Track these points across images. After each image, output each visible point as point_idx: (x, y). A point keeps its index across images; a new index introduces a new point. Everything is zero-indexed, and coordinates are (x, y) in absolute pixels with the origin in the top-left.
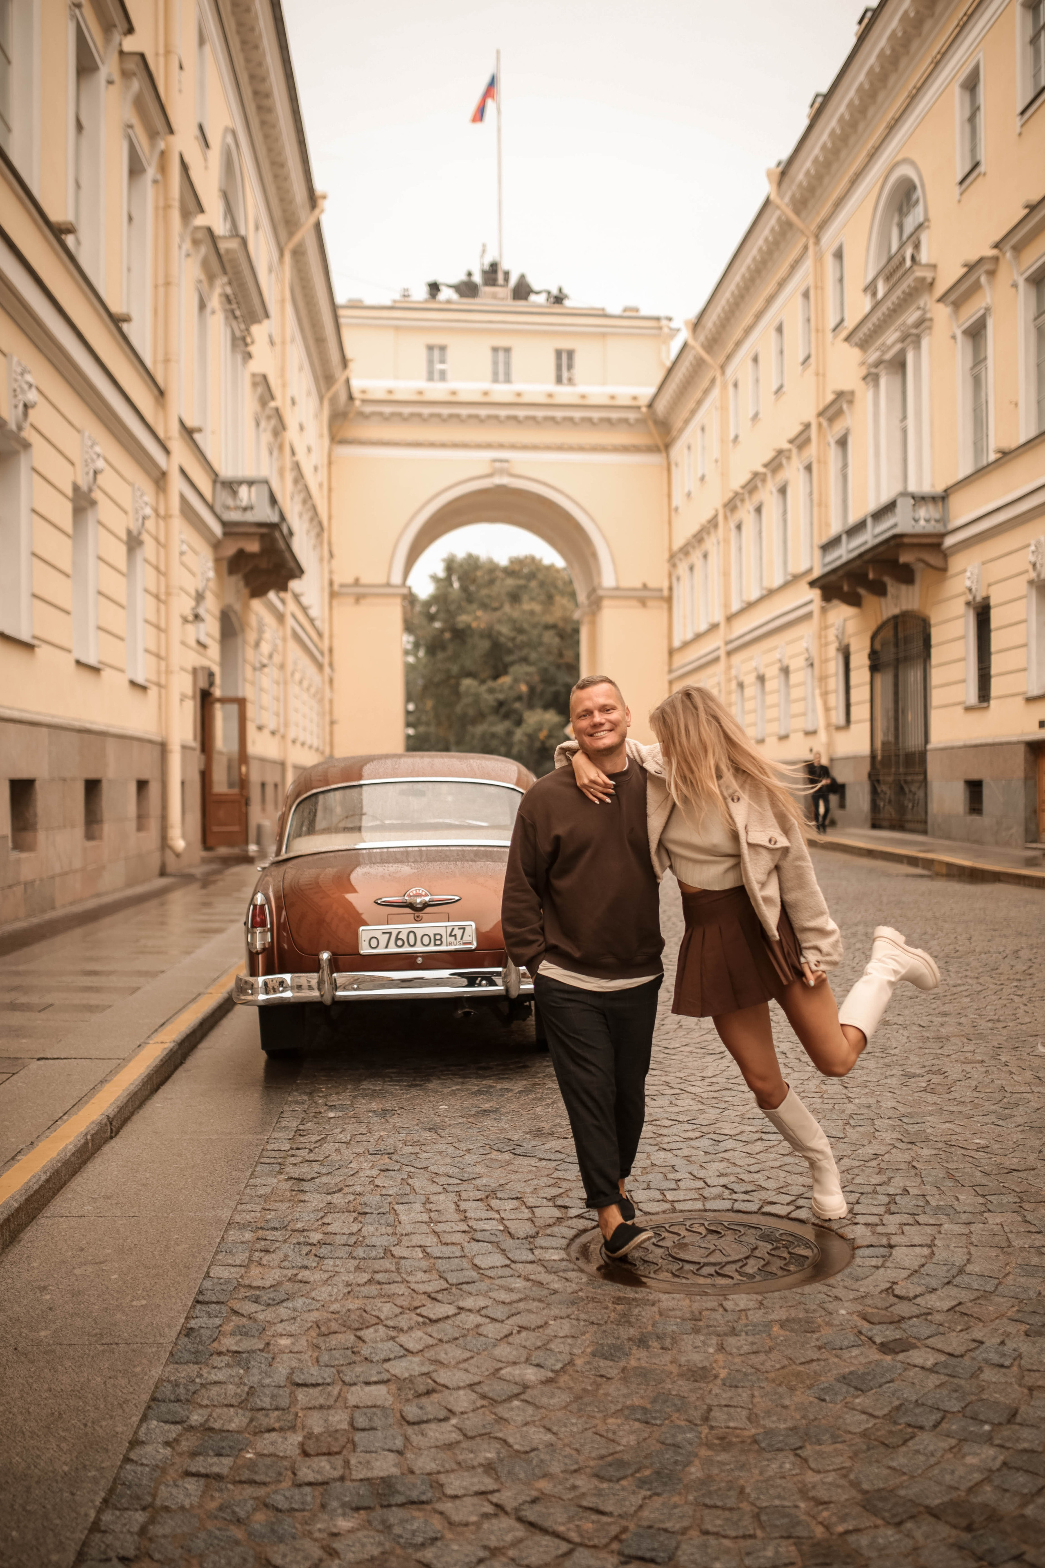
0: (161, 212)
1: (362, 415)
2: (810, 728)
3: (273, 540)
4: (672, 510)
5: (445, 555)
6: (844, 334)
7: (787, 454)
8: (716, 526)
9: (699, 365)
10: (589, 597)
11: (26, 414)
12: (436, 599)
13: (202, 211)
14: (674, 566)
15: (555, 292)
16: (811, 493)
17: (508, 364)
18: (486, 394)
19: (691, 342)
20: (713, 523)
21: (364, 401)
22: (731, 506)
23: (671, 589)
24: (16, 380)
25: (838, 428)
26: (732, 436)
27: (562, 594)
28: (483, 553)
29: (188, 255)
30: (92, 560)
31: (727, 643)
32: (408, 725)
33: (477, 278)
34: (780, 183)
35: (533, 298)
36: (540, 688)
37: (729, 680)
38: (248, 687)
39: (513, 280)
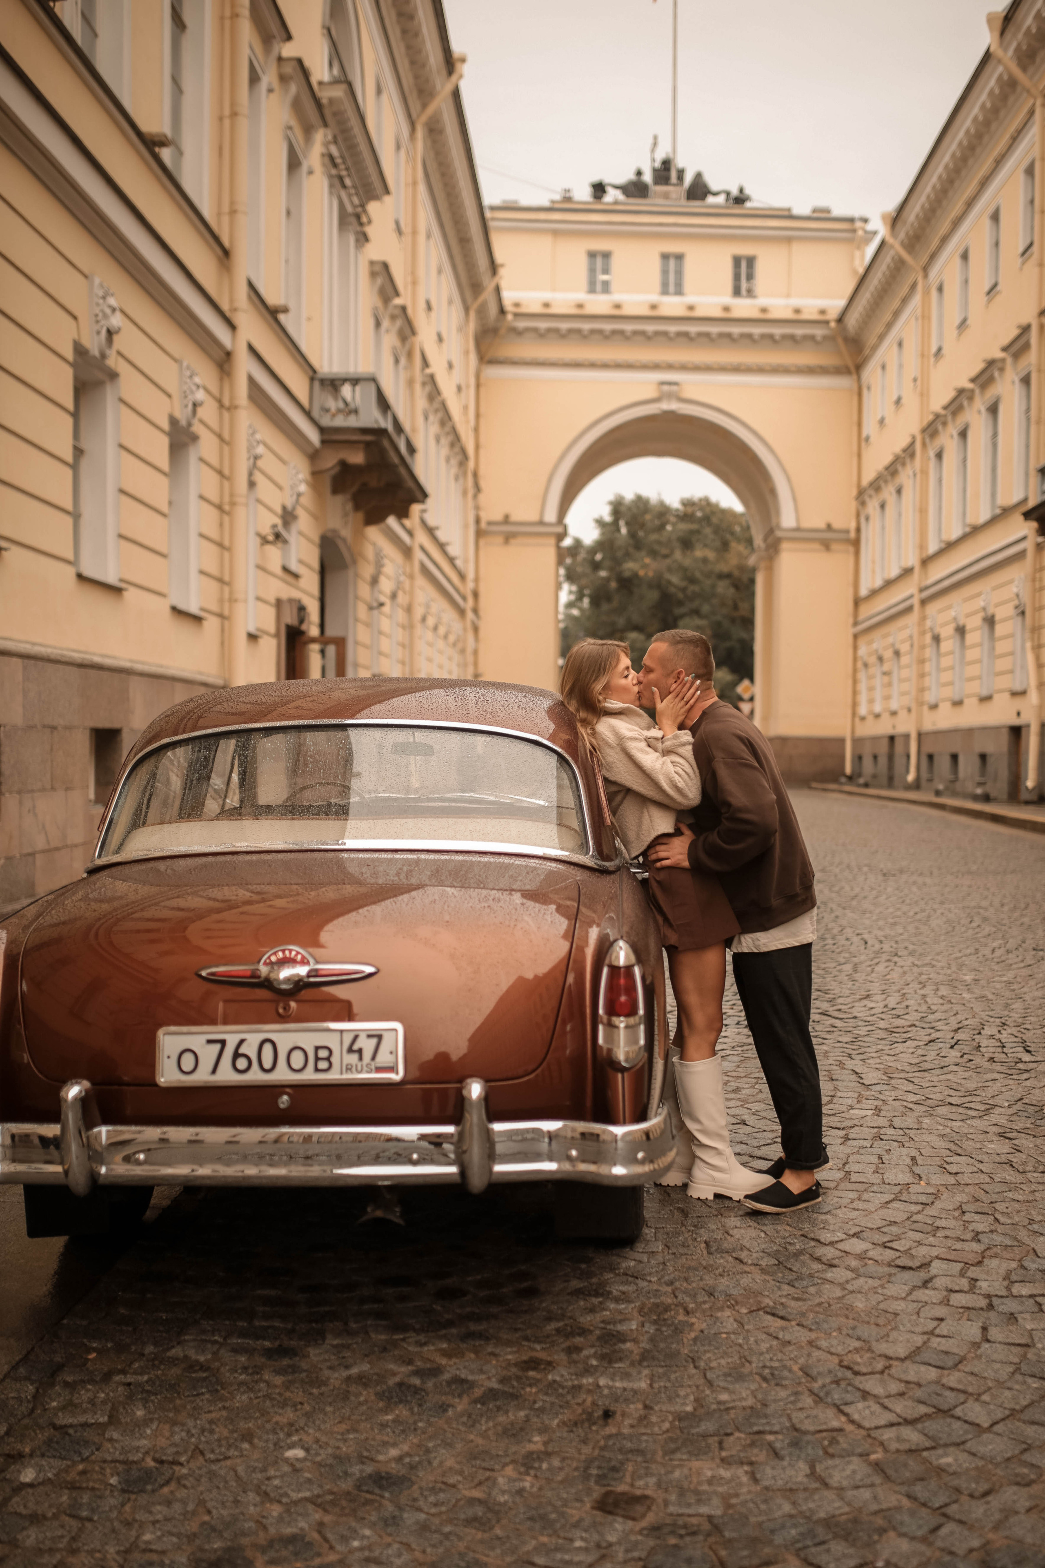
0: (225, 21)
1: (514, 331)
2: (1018, 687)
3: (383, 452)
4: (863, 441)
5: (611, 497)
7: (999, 365)
8: (912, 455)
9: (899, 267)
10: (765, 540)
12: (600, 545)
13: (289, 37)
14: (863, 504)
15: (735, 192)
16: (1028, 410)
17: (679, 273)
18: (654, 307)
19: (890, 240)
20: (909, 451)
21: (516, 315)
22: (931, 430)
23: (858, 530)
26: (934, 349)
27: (739, 540)
28: (651, 494)
29: (270, 91)
30: (111, 449)
31: (921, 590)
33: (648, 178)
34: (1002, 33)
35: (711, 200)
37: (923, 633)
38: (361, 628)
39: (688, 179)
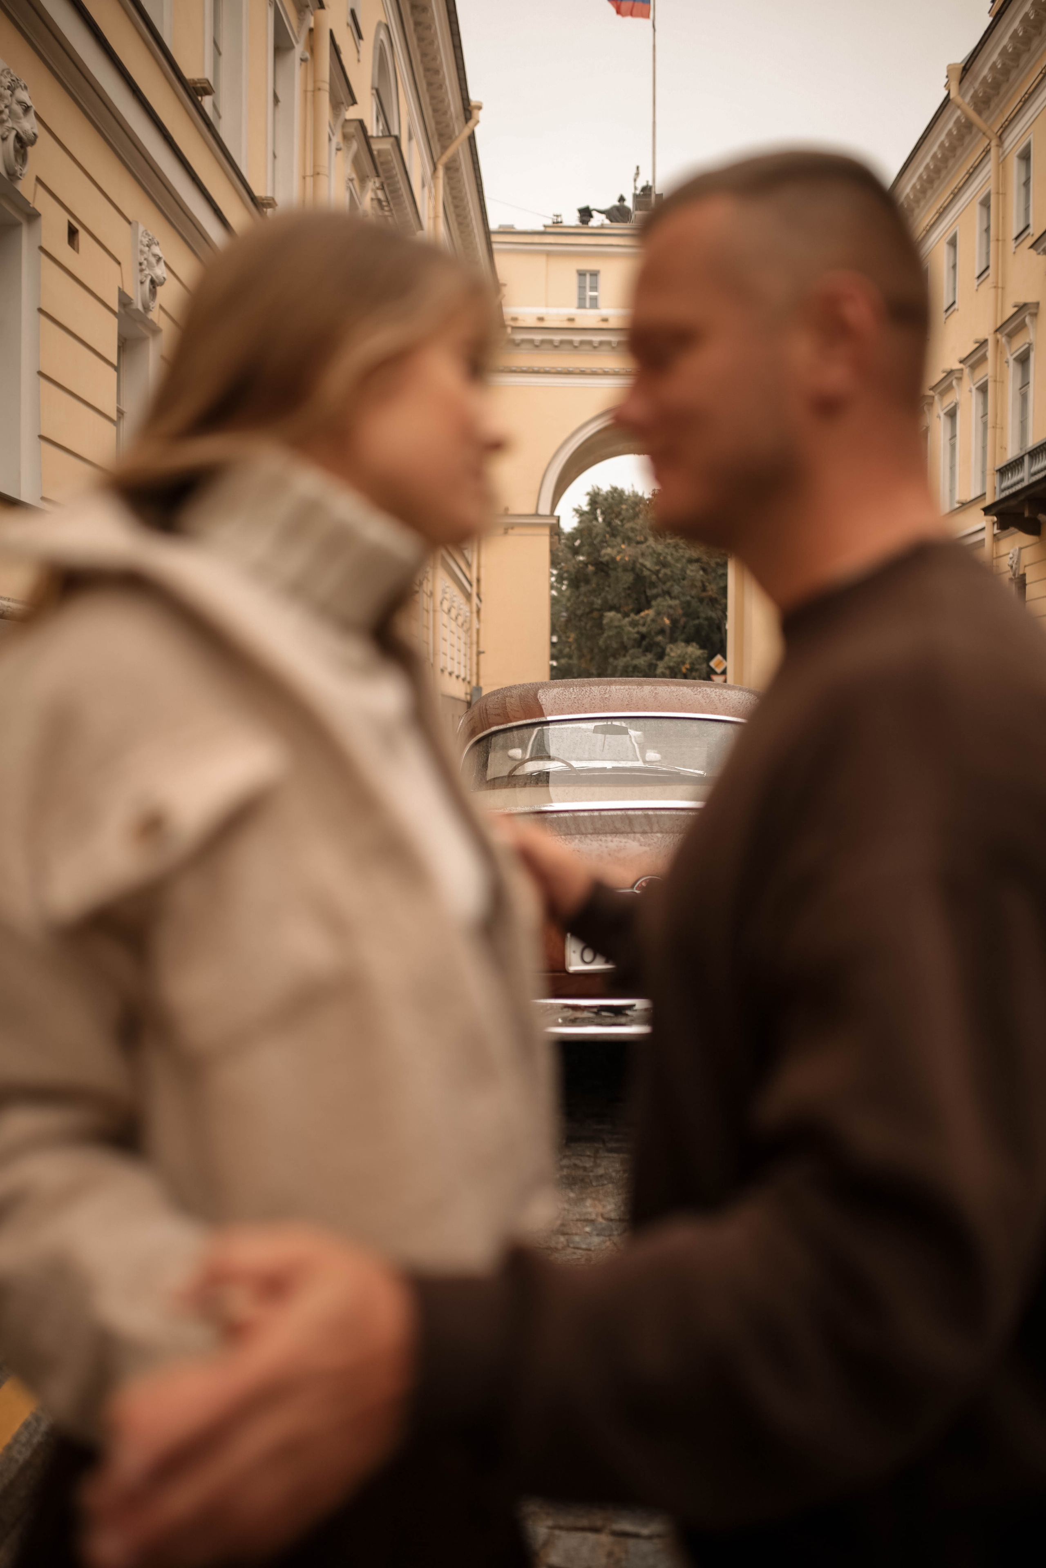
0: (309, 95)
1: (514, 343)
5: (589, 489)
6: (1030, 241)
7: (957, 375)
11: (153, 293)
12: (578, 532)
13: (354, 102)
16: (985, 414)
21: (513, 328)
24: (142, 252)
25: (1019, 345)
28: (628, 486)
29: (338, 150)
32: (553, 657)
33: (629, 203)
34: (961, 82)
36: (683, 620)
